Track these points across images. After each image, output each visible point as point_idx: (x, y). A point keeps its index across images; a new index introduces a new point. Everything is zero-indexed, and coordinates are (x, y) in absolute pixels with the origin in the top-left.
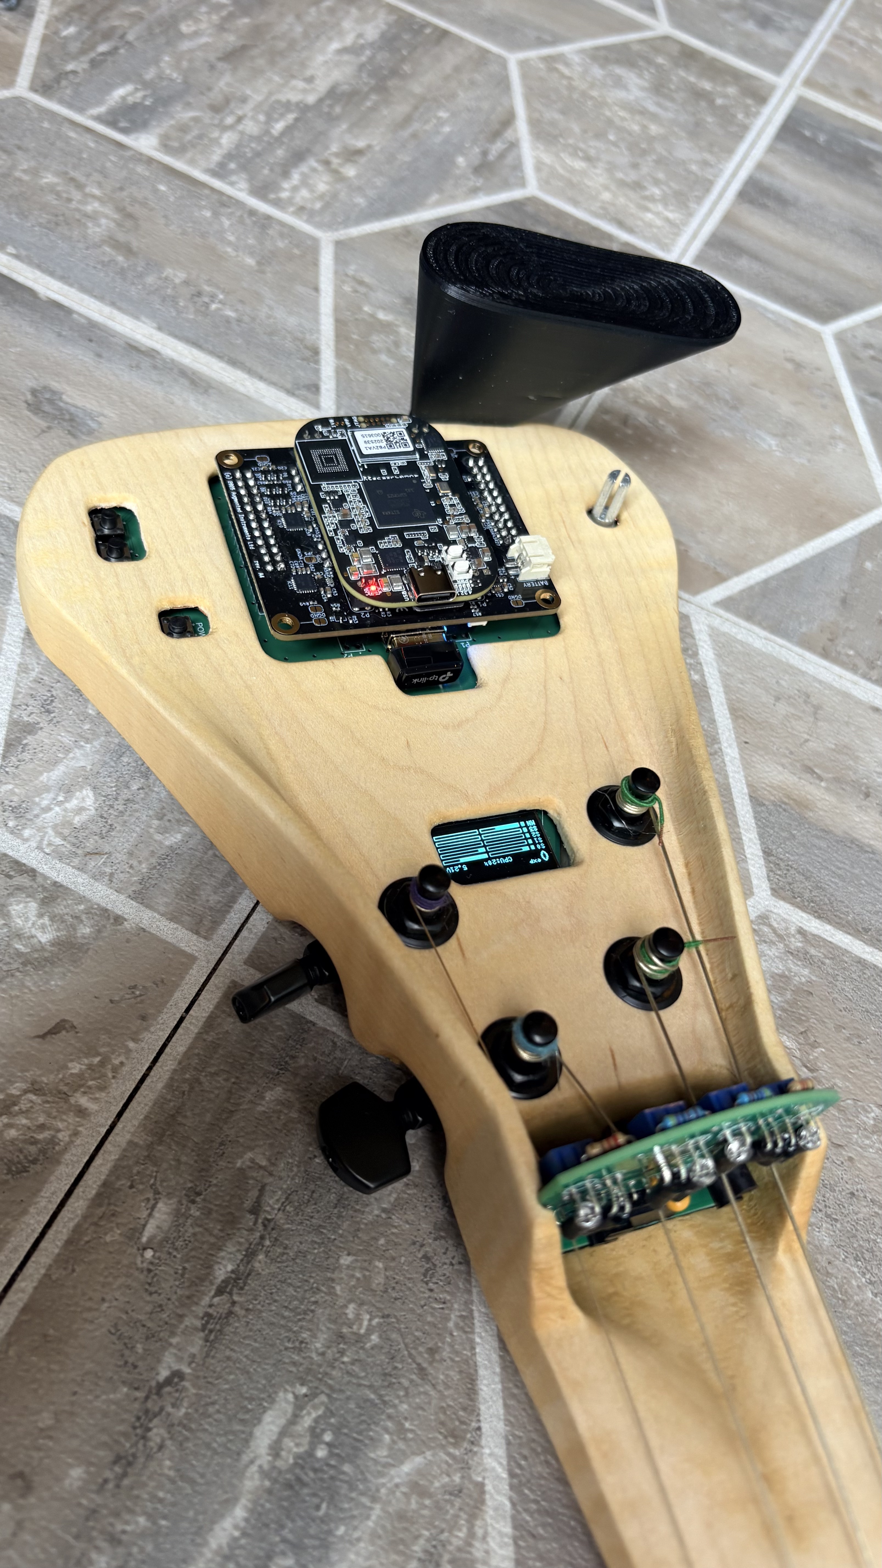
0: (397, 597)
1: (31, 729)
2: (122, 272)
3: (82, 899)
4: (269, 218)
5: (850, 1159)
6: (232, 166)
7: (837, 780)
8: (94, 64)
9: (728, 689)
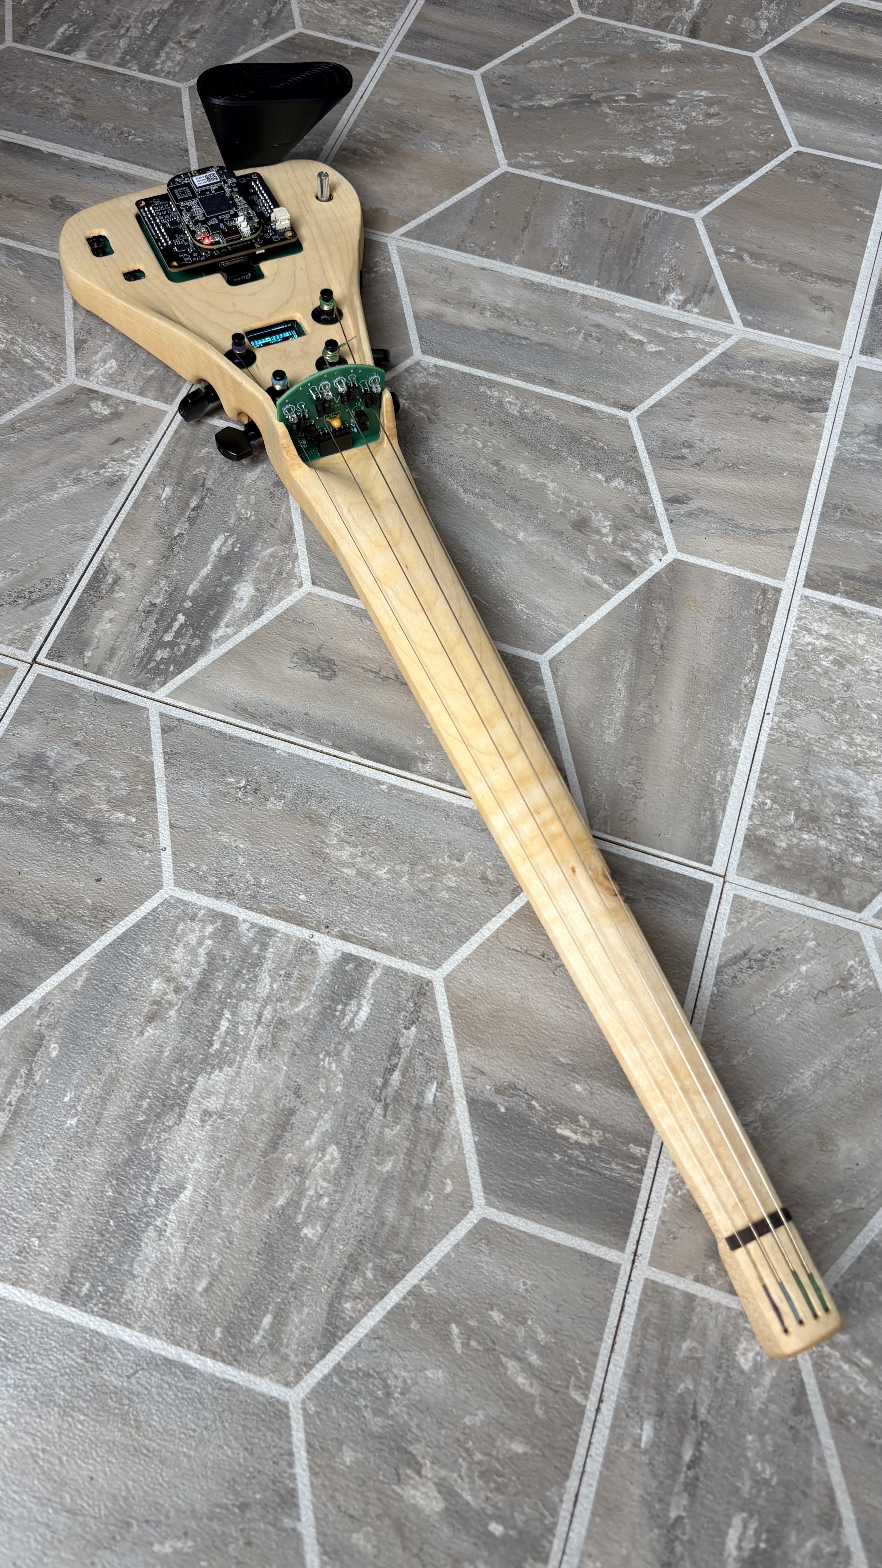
0: (218, 243)
1: (85, 341)
6: (128, 57)
7: (459, 303)
8: (43, 16)
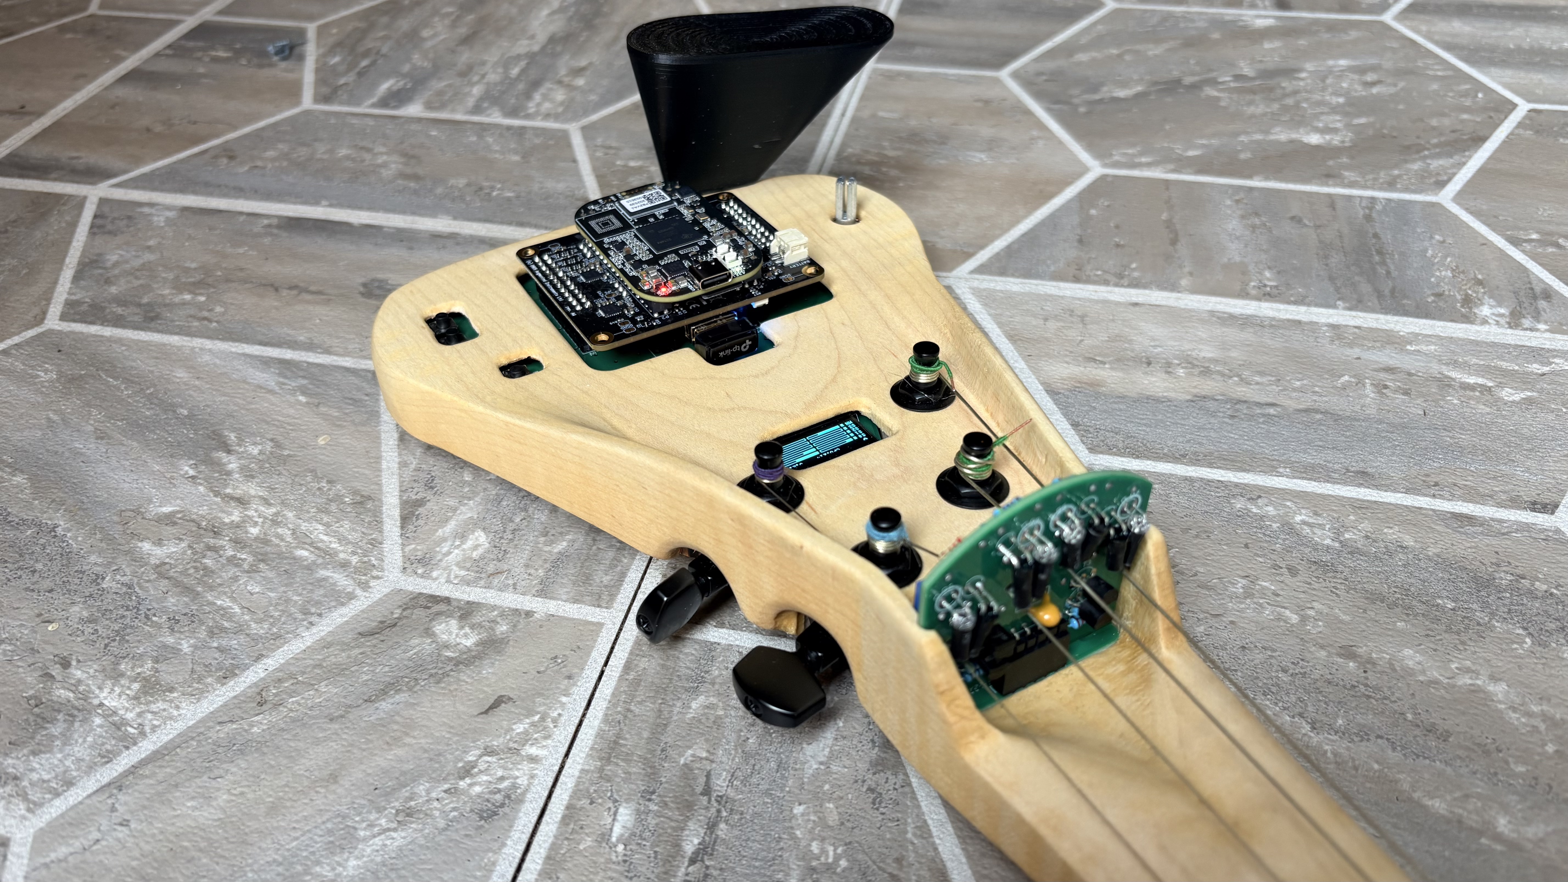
0: (686, 290)
1: (420, 503)
2: (415, 192)
3: (494, 608)
4: (523, 128)
5: (1232, 622)
6: (485, 105)
7: (1118, 360)
8: (360, 74)
9: (1000, 325)
